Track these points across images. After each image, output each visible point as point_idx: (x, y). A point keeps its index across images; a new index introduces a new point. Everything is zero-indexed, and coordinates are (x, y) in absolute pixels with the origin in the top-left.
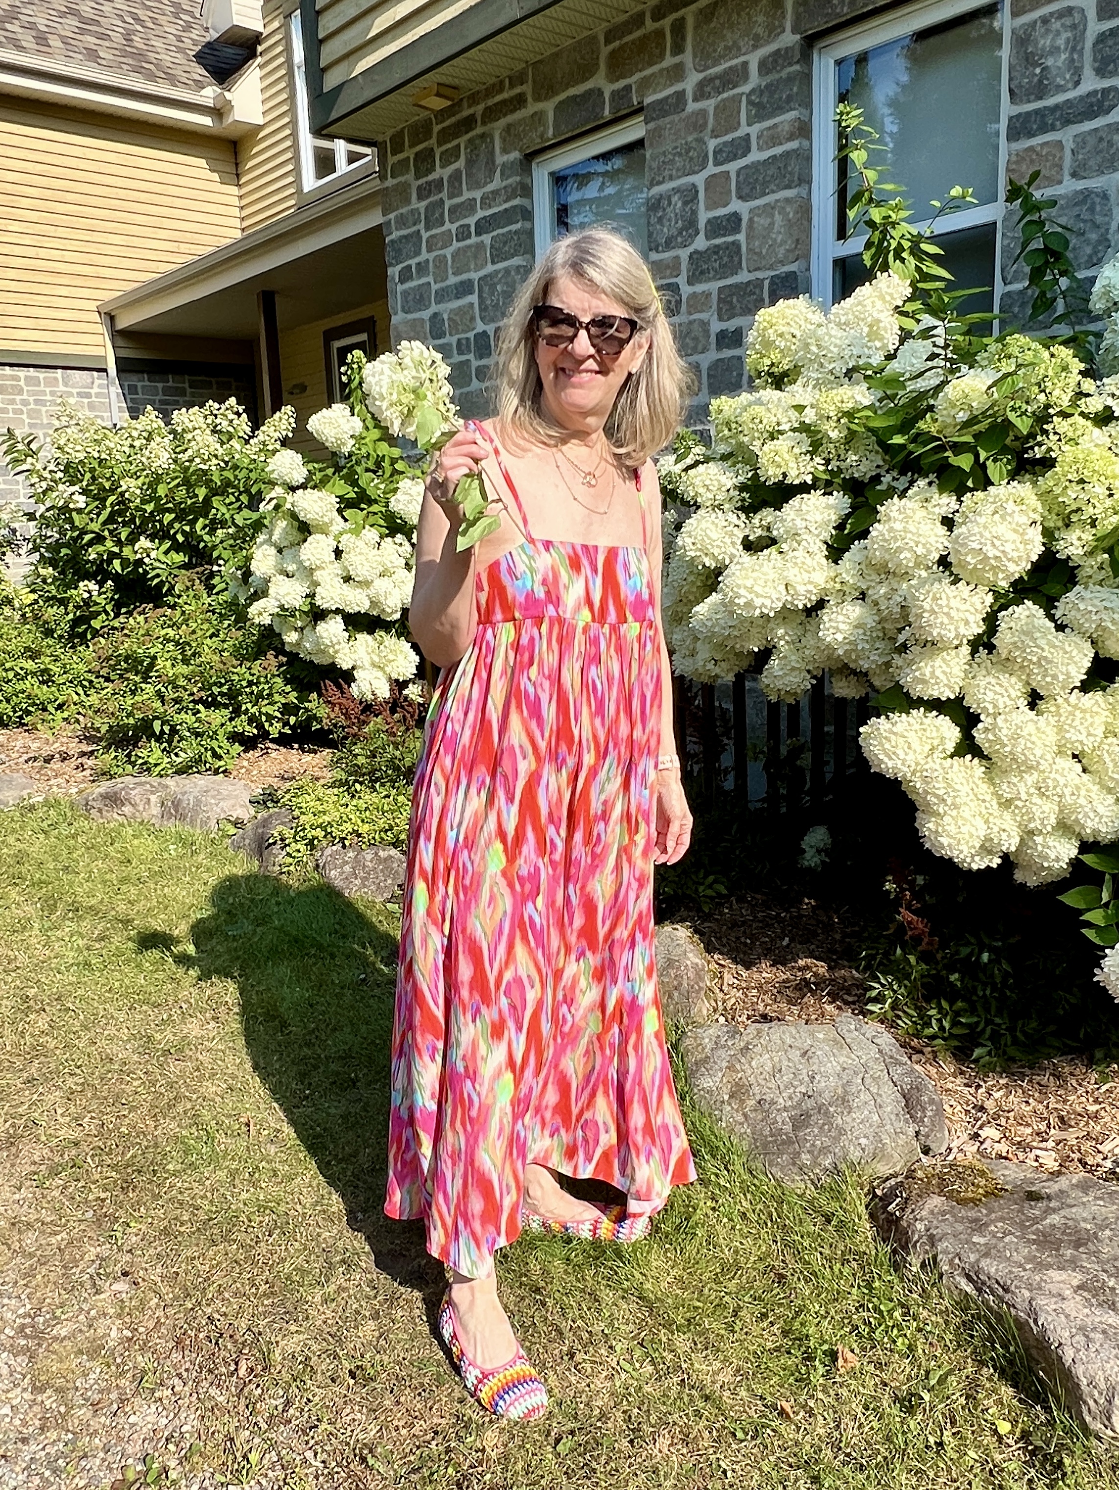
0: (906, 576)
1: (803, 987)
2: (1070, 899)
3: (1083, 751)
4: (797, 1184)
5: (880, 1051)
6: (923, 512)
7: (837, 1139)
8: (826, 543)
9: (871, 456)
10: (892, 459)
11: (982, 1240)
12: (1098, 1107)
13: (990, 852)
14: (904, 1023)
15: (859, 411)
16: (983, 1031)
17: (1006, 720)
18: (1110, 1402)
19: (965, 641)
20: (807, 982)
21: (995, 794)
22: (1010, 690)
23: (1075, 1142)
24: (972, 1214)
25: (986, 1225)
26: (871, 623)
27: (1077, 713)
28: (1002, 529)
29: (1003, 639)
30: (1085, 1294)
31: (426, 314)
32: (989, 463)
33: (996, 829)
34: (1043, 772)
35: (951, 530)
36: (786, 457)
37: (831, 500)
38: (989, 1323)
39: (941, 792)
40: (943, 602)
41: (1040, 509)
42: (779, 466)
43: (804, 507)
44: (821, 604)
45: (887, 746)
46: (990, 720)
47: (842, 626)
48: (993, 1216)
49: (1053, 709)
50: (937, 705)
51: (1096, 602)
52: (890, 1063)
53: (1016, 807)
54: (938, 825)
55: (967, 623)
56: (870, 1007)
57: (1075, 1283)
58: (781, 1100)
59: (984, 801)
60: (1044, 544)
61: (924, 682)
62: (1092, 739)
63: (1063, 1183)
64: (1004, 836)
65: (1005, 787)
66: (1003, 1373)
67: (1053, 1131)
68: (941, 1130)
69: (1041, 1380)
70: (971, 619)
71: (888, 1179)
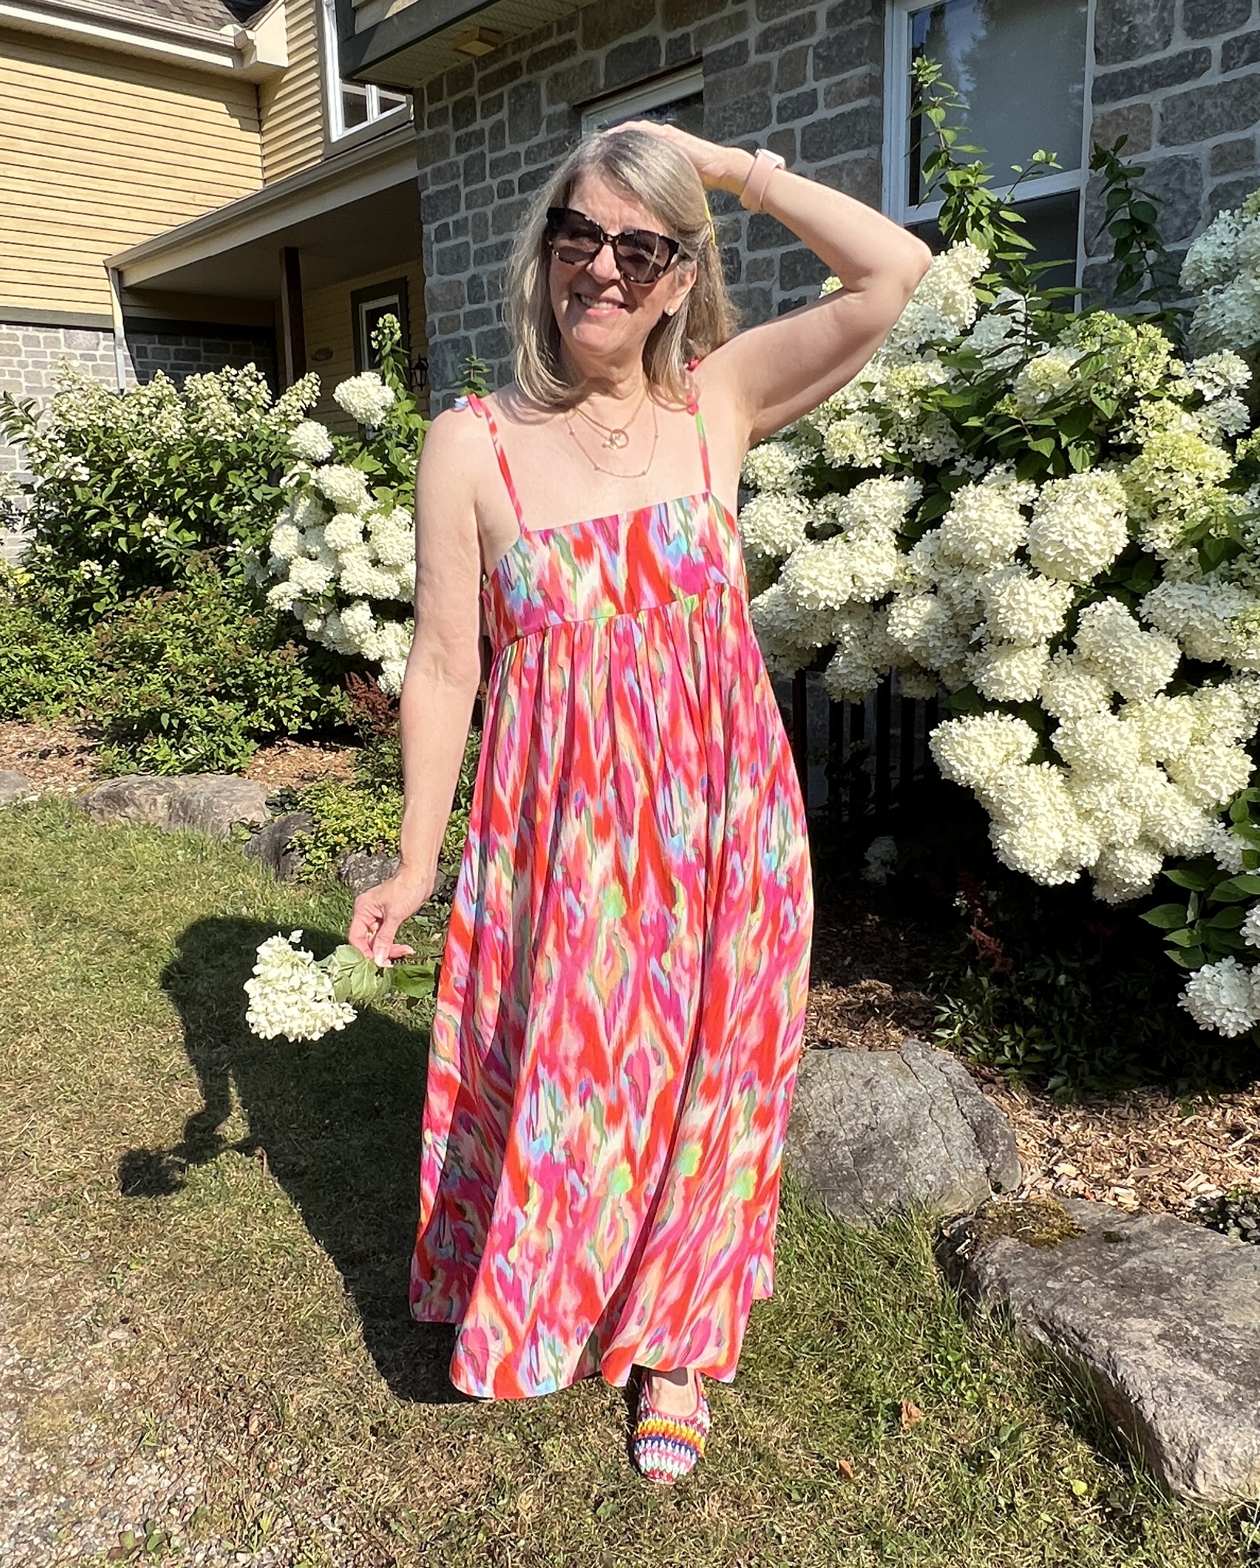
0: (981, 568)
1: (867, 1011)
2: (1154, 918)
3: (1167, 760)
4: (859, 1224)
5: (949, 1081)
6: (1000, 501)
7: (902, 1175)
8: (895, 531)
9: (945, 439)
10: (968, 442)
11: (1058, 1286)
12: (1180, 1142)
13: (1068, 867)
14: (975, 1050)
15: (933, 389)
16: (1060, 1058)
17: (1087, 725)
18: (1193, 1460)
19: (1044, 640)
20: (871, 1005)
21: (1075, 804)
22: (1092, 693)
23: (1156, 1179)
24: (1046, 1257)
25: (1062, 1268)
26: (942, 618)
27: (1163, 718)
28: (1083, 520)
29: (1085, 637)
30: (1167, 1344)
31: (463, 277)
32: (1071, 449)
33: (1075, 842)
34: (1126, 781)
35: (1029, 520)
36: (854, 437)
37: (902, 485)
38: (1064, 1374)
39: (1016, 802)
40: (1021, 597)
41: (1125, 499)
42: (846, 448)
43: (872, 493)
44: (889, 597)
45: (959, 751)
46: (1069, 725)
47: (912, 622)
48: (1070, 1259)
49: (1136, 714)
50: (1013, 708)
51: (1184, 599)
52: (959, 1093)
53: (1097, 818)
54: (1014, 837)
55: (1046, 620)
56: (937, 1033)
57: (1157, 1331)
58: (842, 1133)
59: (1062, 811)
60: (1129, 537)
61: (999, 683)
62: (1177, 746)
63: (1144, 1223)
64: (1083, 849)
65: (1084, 797)
66: (1078, 1429)
67: (1133, 1168)
68: (1014, 1166)
69: (1118, 1436)
70: (1051, 615)
71: (956, 1219)
